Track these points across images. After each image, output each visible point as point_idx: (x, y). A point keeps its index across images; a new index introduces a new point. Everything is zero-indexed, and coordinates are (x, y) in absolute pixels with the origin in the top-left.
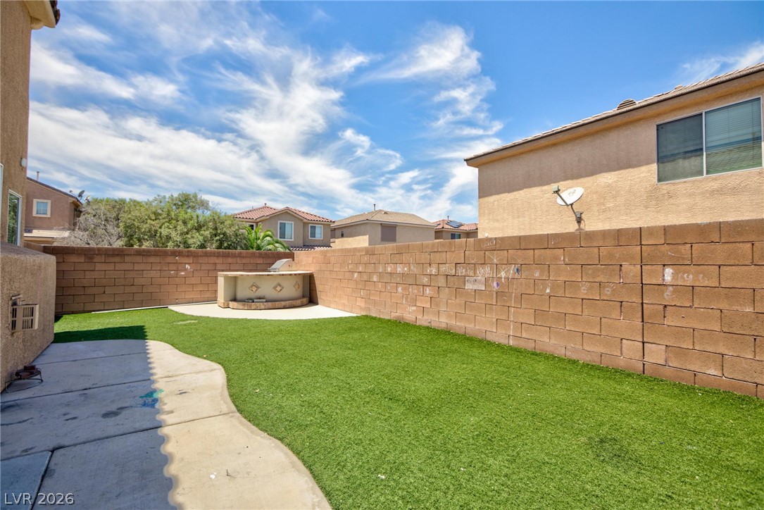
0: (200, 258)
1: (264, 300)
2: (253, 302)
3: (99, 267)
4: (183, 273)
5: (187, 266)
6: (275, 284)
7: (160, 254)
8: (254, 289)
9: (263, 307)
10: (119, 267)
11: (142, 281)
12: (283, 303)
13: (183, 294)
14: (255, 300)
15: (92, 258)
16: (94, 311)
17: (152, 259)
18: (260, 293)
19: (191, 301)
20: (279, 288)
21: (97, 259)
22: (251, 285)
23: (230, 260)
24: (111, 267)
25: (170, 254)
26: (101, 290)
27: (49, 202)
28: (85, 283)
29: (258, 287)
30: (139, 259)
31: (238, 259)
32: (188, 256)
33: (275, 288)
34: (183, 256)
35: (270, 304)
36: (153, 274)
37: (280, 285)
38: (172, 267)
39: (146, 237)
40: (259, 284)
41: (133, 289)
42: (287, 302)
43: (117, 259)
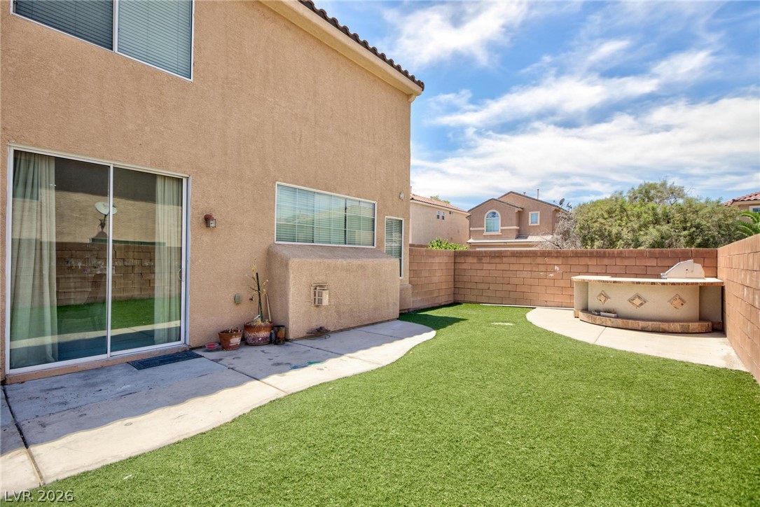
0: (570, 259)
1: (613, 315)
2: (600, 315)
3: (486, 267)
4: (552, 275)
5: (556, 267)
6: (631, 295)
7: (531, 255)
8: (603, 299)
9: (609, 323)
10: (499, 267)
11: (515, 281)
12: (642, 324)
13: (552, 296)
14: (602, 313)
15: (481, 260)
16: (483, 303)
17: (524, 260)
18: (609, 304)
19: (560, 304)
20: (637, 302)
21: (485, 260)
22: (599, 293)
23: (606, 261)
24: (493, 267)
25: (539, 254)
26: (486, 286)
27: (539, 212)
28: (477, 279)
29: (607, 297)
30: (513, 260)
31: (618, 260)
32: (557, 257)
33: (631, 301)
34: (552, 257)
35: (619, 322)
36: (525, 274)
37: (639, 297)
38: (542, 268)
39: (597, 237)
40: (609, 295)
41: (509, 288)
42: (650, 323)
43: (497, 260)
